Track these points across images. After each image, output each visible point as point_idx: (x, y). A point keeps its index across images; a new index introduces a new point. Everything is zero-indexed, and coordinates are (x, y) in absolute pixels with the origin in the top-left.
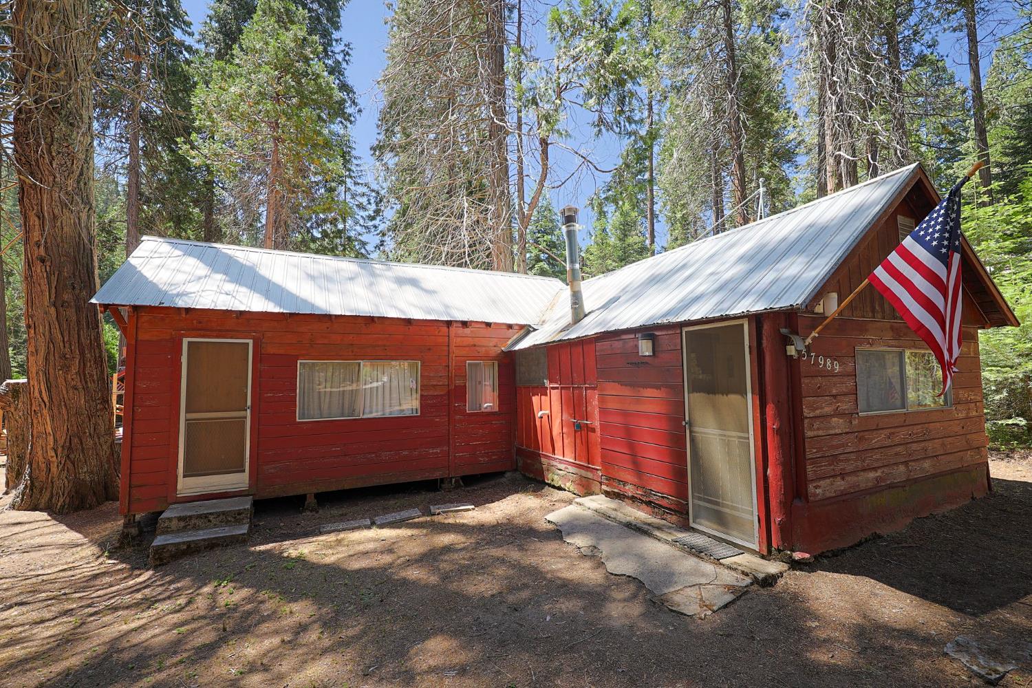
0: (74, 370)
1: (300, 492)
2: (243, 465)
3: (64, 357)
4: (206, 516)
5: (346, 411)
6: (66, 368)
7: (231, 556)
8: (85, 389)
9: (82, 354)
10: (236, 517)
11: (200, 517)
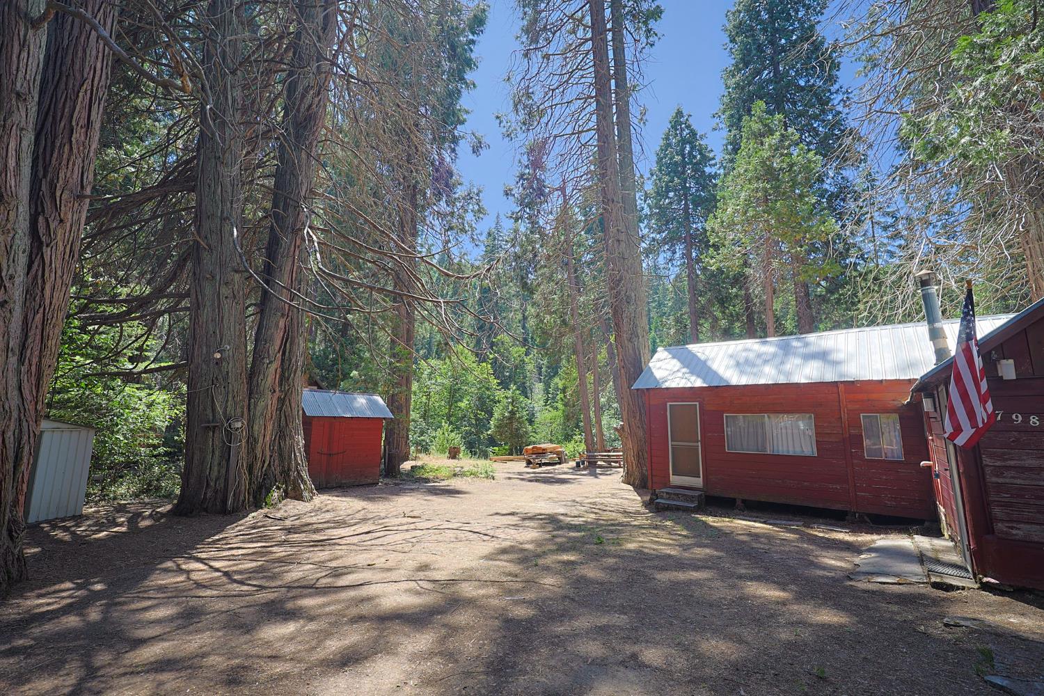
0: (638, 418)
1: (732, 496)
2: (699, 474)
3: (633, 412)
4: (678, 494)
5: (760, 448)
6: (635, 417)
7: (684, 515)
8: (642, 427)
9: (640, 410)
10: (691, 499)
11: (674, 494)
